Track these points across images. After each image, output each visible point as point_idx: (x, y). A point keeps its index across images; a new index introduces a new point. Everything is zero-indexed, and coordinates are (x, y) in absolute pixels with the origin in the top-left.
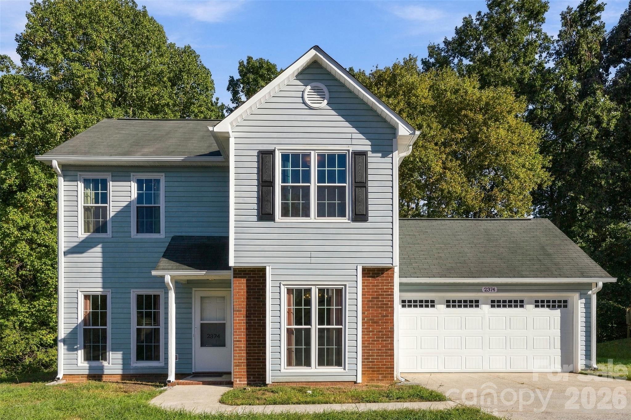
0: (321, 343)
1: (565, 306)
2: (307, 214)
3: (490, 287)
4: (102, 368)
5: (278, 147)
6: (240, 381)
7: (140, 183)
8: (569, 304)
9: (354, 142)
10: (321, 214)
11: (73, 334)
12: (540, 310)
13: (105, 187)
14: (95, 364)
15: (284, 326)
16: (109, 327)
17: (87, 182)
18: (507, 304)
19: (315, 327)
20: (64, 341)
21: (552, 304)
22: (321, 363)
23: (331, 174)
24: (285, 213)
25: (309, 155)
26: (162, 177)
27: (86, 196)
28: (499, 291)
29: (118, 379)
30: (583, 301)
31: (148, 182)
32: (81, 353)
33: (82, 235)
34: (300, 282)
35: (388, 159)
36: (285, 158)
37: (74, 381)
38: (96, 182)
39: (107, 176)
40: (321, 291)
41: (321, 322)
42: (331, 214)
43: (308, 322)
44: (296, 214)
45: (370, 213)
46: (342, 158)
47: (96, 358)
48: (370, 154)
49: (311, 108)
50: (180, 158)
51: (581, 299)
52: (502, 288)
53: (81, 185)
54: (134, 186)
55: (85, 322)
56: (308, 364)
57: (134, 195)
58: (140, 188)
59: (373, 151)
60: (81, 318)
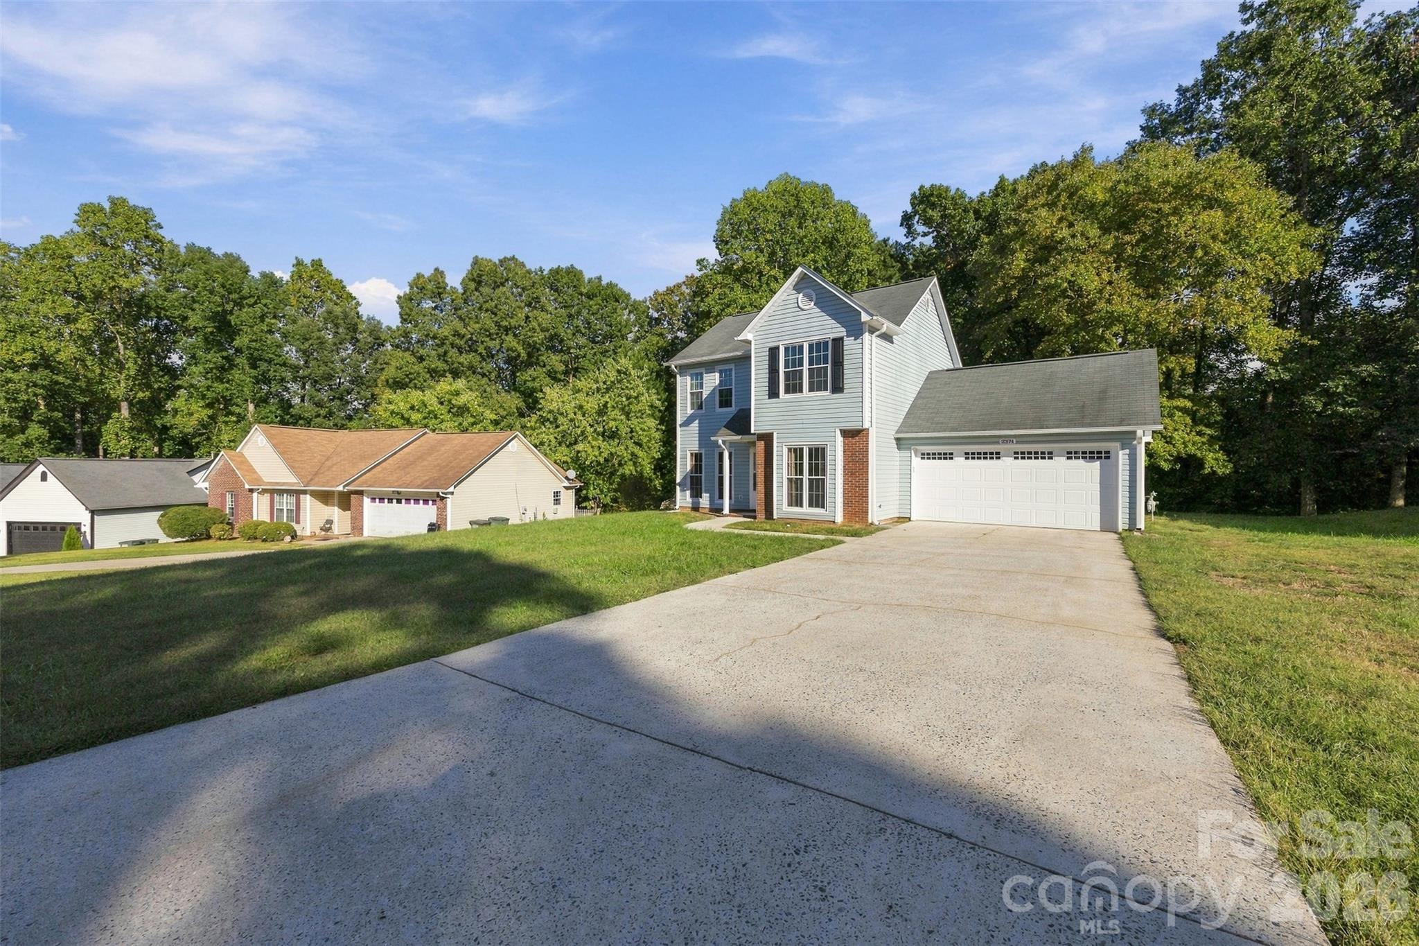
0: (811, 489)
1: (1108, 458)
2: (801, 391)
3: (1007, 439)
4: (699, 503)
5: (781, 343)
6: (761, 516)
7: (721, 372)
8: (1112, 455)
9: (834, 330)
10: (811, 390)
11: (684, 478)
12: (1074, 462)
13: (702, 379)
14: (695, 499)
15: (785, 477)
16: (703, 475)
17: (692, 376)
18: (1040, 455)
19: (806, 477)
20: (680, 484)
21: (1090, 456)
22: (811, 505)
23: (818, 358)
24: (787, 391)
25: (802, 346)
26: (732, 366)
27: (692, 385)
28: (1017, 442)
29: (707, 511)
30: (1127, 451)
31: (726, 370)
32: (688, 493)
33: (690, 412)
34: (796, 443)
35: (859, 341)
36: (787, 349)
37: (685, 511)
38: (697, 374)
39: (703, 370)
40: (810, 450)
41: (810, 474)
42: (819, 389)
43: (801, 473)
44: (794, 391)
45: (845, 386)
46: (826, 343)
47: (697, 496)
48: (845, 339)
49: (803, 310)
50: (739, 353)
51: (1123, 449)
52: (1021, 439)
53: (689, 378)
54: (717, 375)
55: (691, 471)
56: (801, 506)
57: (717, 382)
58: (721, 377)
59: (847, 336)
60: (689, 468)
